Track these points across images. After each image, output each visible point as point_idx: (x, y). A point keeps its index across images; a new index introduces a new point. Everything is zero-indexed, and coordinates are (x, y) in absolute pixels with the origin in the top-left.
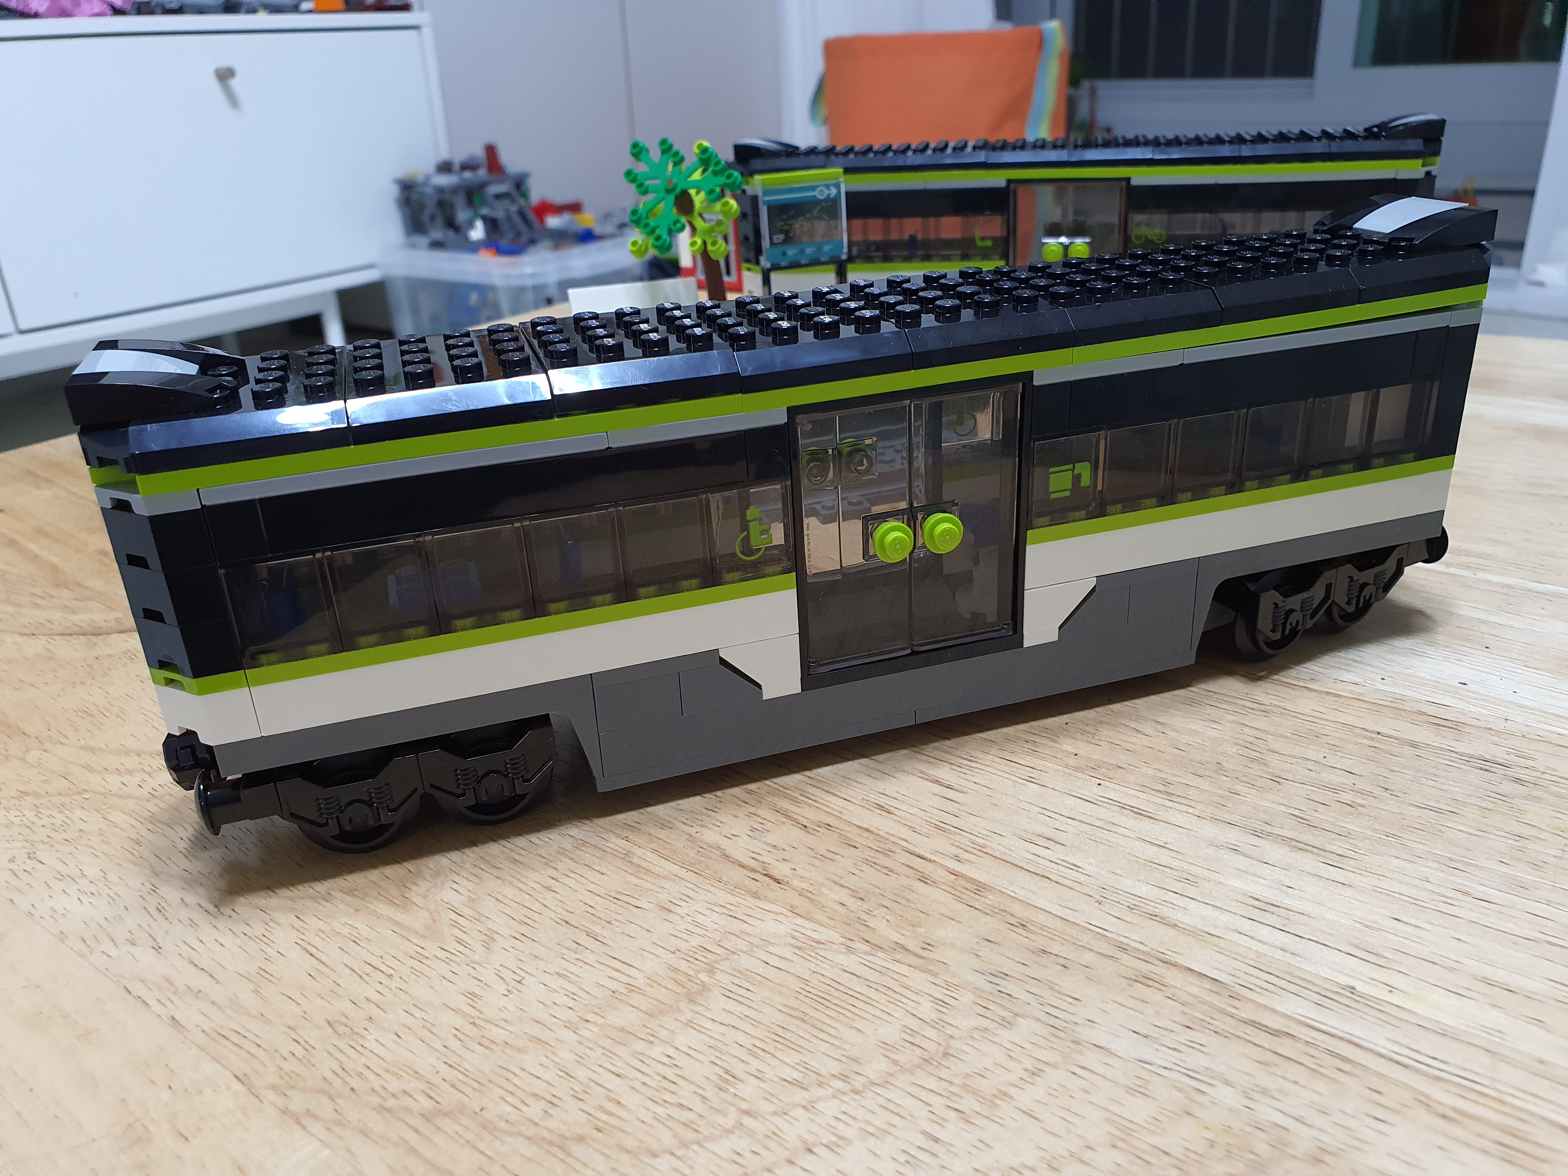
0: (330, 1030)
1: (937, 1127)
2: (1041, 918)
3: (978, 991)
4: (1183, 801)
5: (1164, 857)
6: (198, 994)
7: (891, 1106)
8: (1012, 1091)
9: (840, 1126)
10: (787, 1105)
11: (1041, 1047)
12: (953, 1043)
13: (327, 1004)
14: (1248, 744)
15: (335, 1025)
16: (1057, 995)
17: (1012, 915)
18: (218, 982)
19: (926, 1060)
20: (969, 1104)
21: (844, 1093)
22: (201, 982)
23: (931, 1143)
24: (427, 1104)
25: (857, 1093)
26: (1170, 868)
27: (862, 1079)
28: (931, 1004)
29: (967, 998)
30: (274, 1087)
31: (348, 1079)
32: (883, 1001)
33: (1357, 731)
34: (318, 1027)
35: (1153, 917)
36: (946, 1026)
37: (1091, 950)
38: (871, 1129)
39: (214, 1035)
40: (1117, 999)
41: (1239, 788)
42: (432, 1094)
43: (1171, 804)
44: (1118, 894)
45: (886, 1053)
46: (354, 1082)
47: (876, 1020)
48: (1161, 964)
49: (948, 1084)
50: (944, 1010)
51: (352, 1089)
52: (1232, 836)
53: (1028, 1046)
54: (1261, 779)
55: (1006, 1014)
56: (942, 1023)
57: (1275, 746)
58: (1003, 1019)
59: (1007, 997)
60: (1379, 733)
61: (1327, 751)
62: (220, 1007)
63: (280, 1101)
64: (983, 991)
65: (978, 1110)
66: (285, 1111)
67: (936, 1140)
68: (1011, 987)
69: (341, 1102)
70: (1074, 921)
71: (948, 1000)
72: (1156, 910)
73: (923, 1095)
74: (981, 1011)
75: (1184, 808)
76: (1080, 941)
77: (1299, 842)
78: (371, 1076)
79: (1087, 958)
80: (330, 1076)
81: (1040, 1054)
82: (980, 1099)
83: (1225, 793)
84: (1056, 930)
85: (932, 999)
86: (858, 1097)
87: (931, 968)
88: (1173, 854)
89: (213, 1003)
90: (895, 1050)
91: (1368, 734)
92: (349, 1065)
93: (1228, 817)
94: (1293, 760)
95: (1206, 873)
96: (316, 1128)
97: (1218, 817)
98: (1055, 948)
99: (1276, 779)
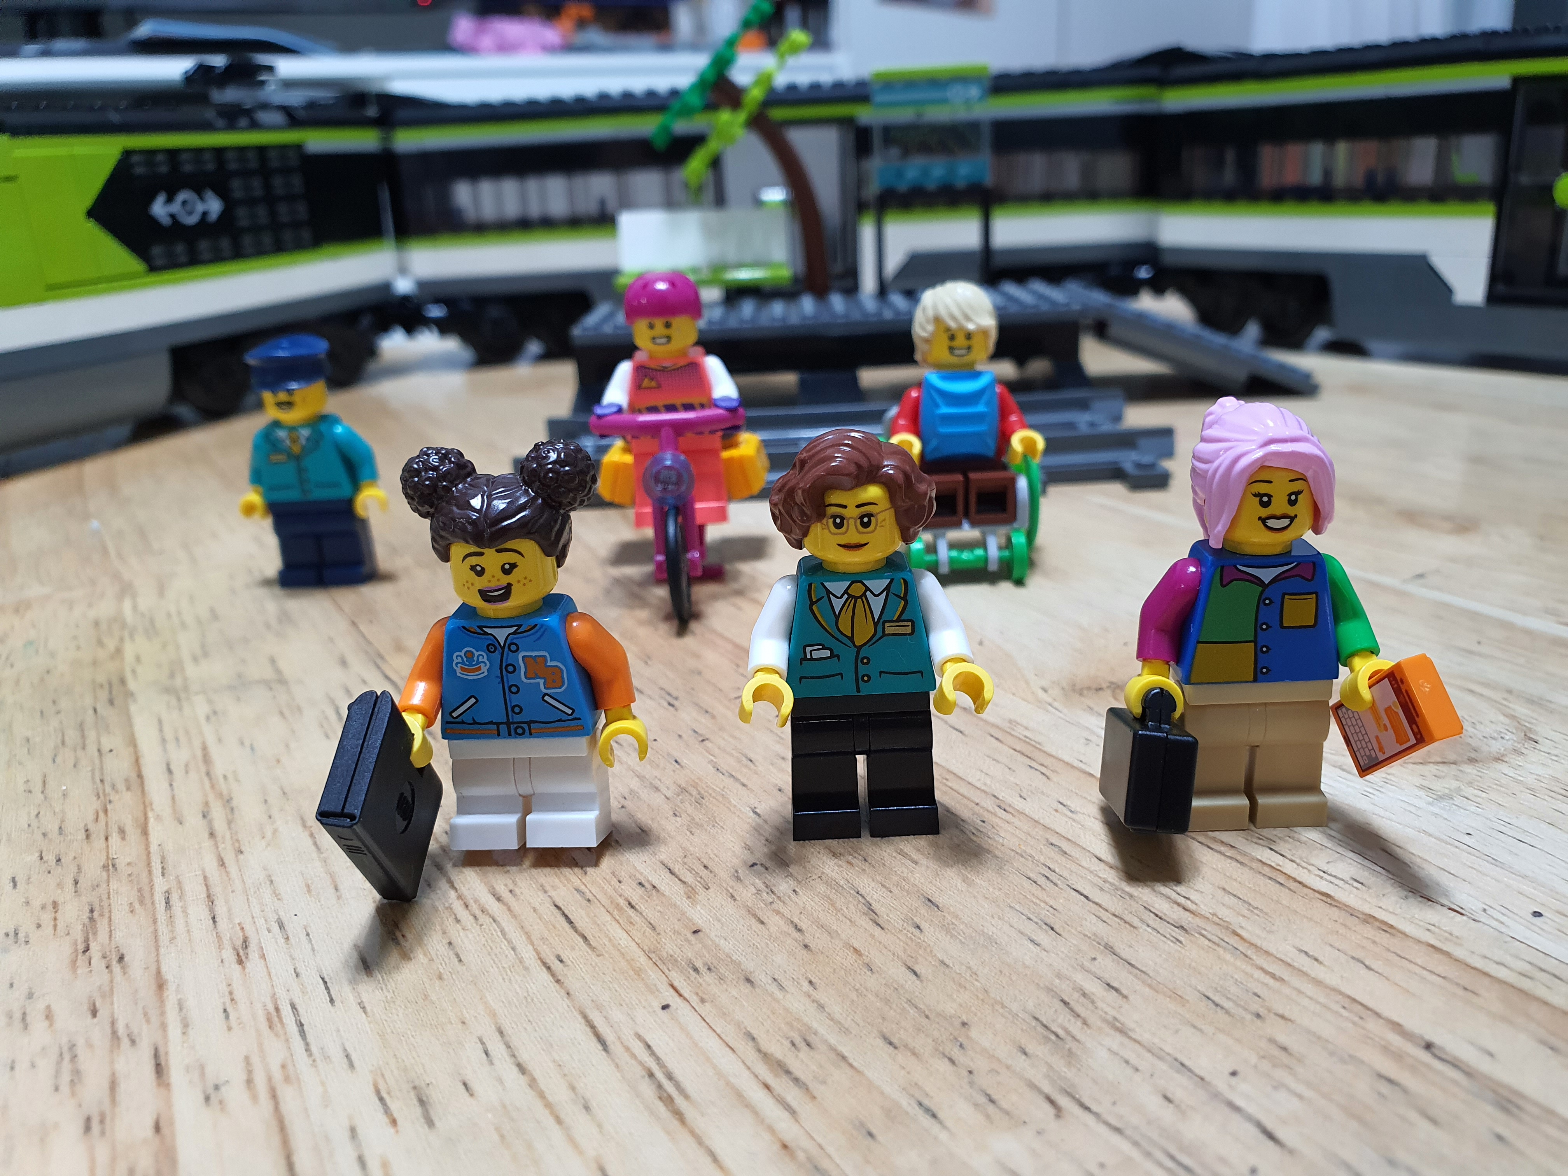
4: (793, 1095)
14: (1076, 995)
33: (1373, 1025)
43: (758, 1096)
54: (1024, 1090)
57: (1130, 1018)
60: (1428, 1046)
61: (1253, 1059)
83: (905, 1102)
91: (1395, 1040)
94: (1146, 1062)
99: (1063, 1101)
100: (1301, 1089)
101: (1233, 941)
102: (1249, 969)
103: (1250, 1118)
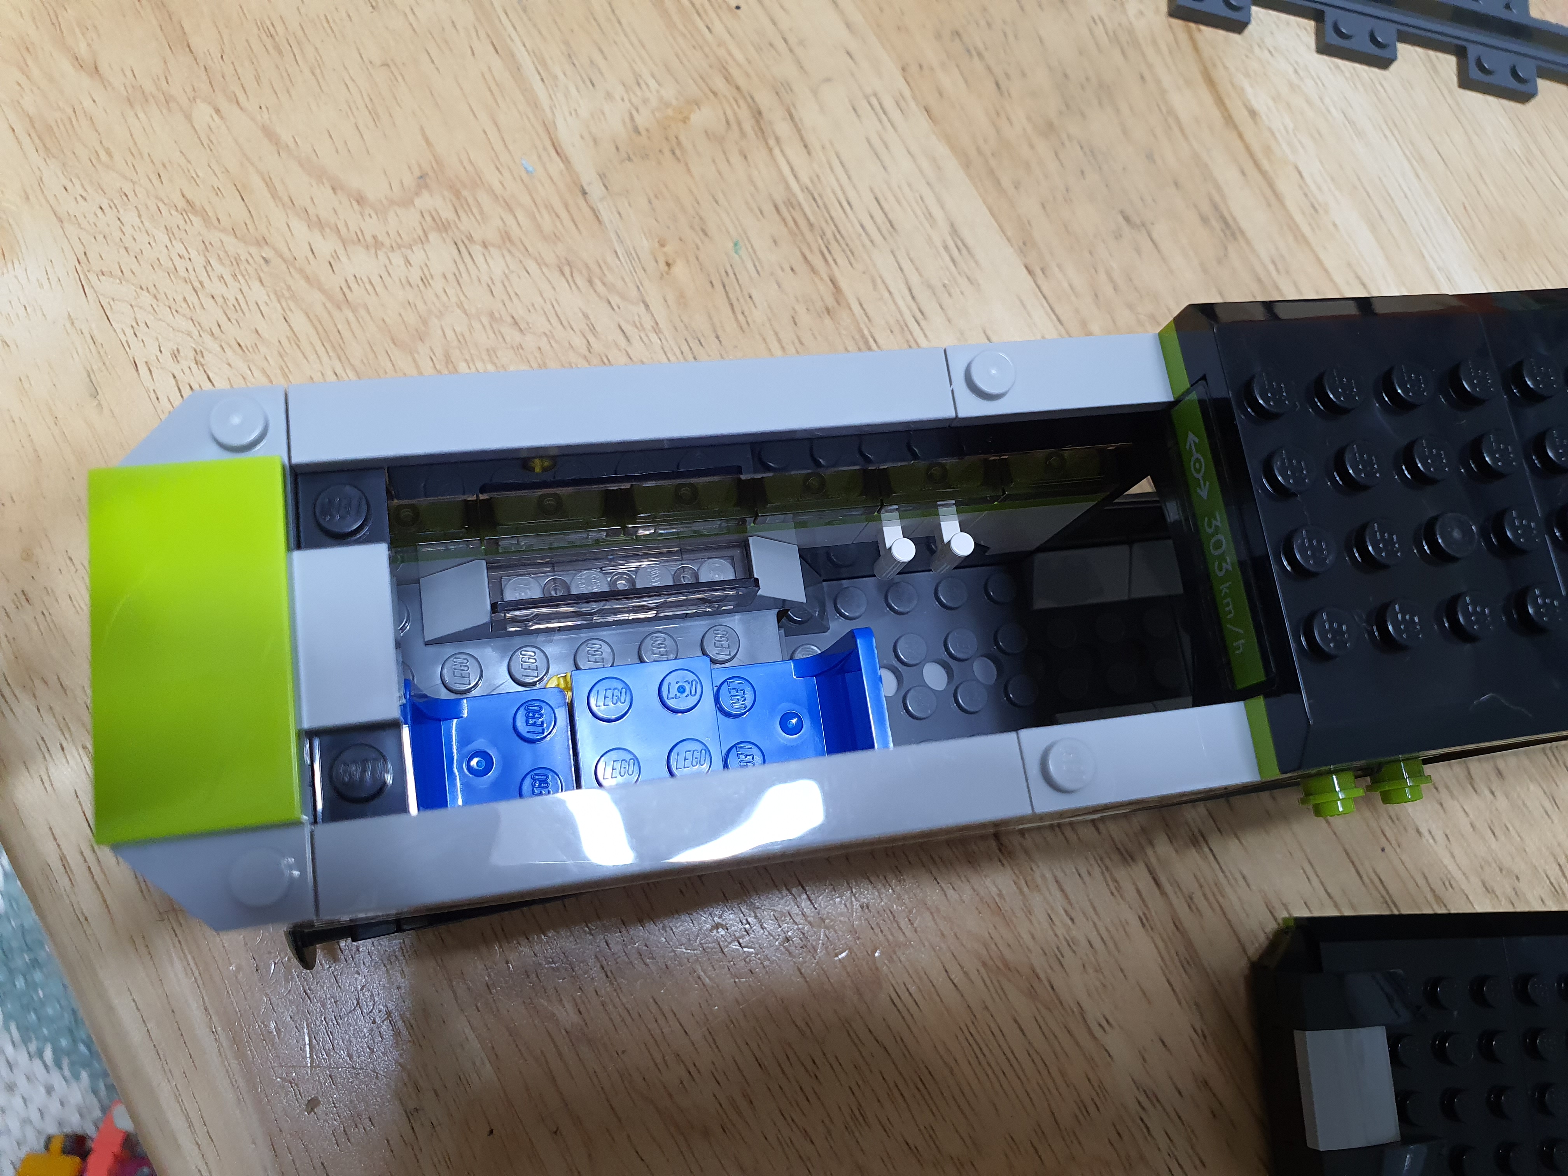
12: (1071, 1167)
36: (1075, 1142)
45: (1008, 1152)
55: (1134, 1153)
56: (1073, 1138)
58: (1128, 1157)
74: (1114, 1137)
90: (1016, 1151)
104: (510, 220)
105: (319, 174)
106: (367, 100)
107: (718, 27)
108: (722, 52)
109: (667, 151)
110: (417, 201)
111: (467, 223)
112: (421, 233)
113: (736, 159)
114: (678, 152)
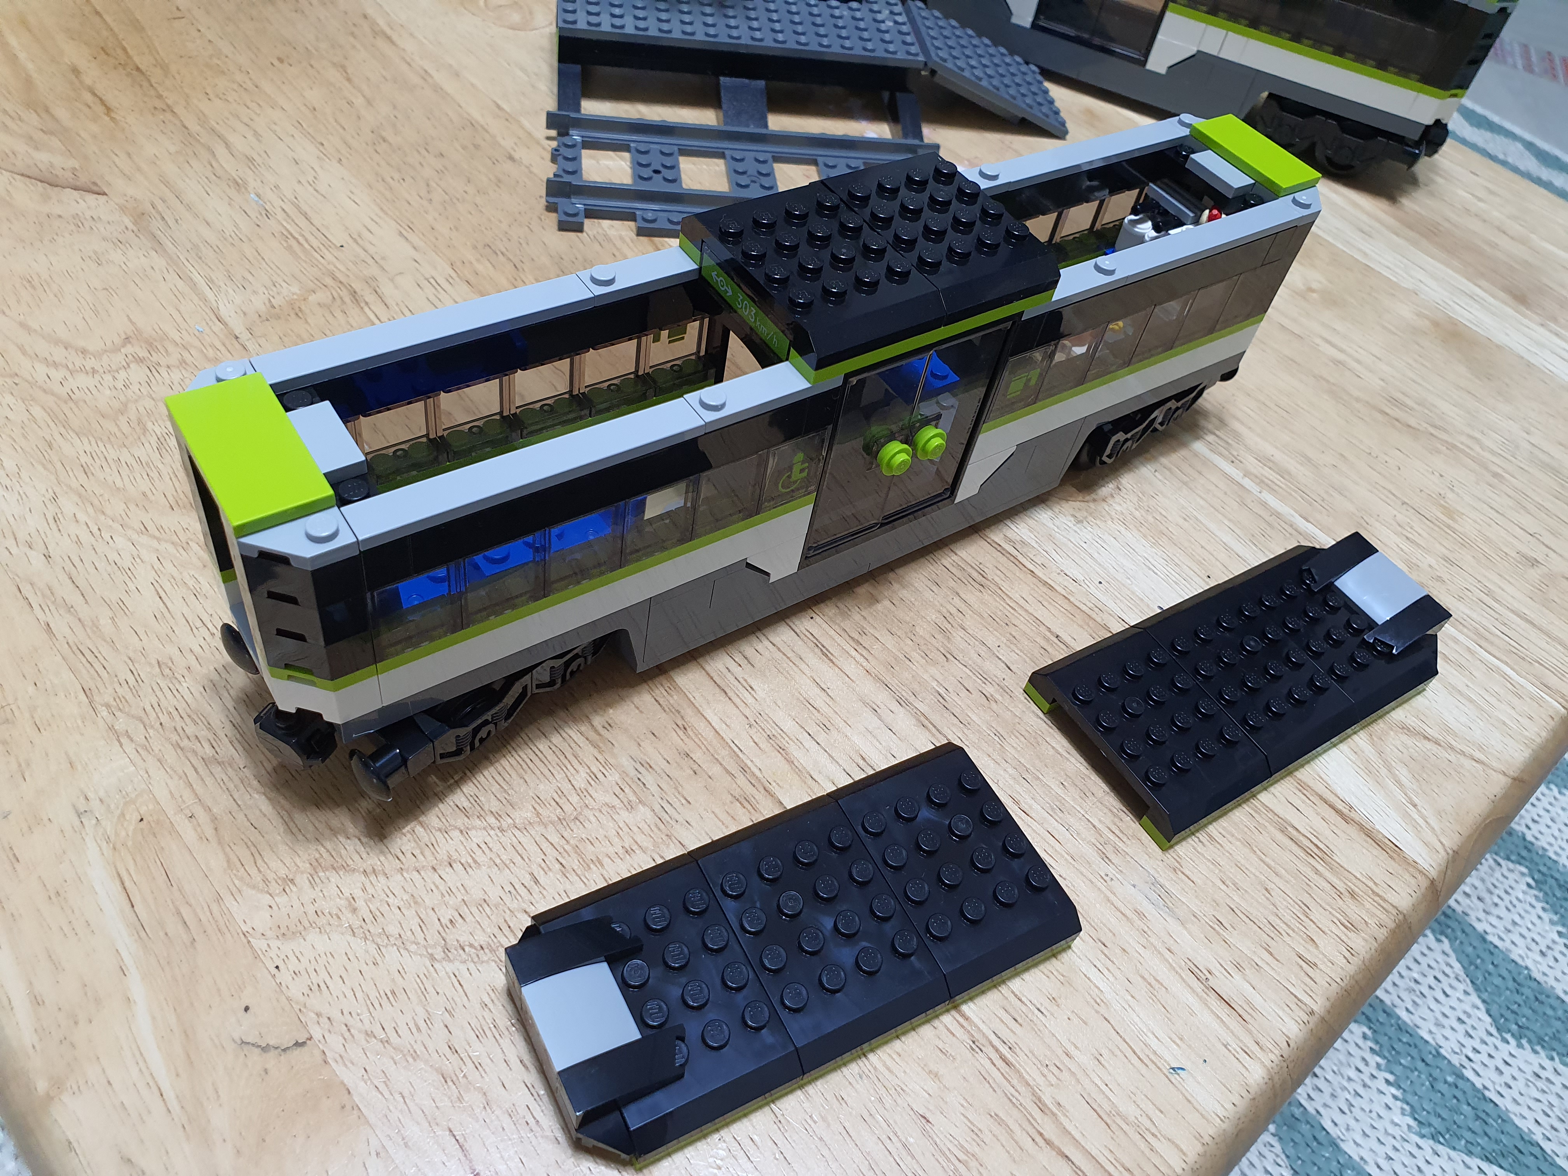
0: (158, 670)
1: (542, 872)
2: (701, 726)
3: (624, 774)
4: (865, 653)
5: (820, 701)
6: (70, 609)
7: (519, 848)
8: (606, 861)
9: (479, 852)
10: (450, 825)
11: (643, 833)
12: (586, 812)
13: (161, 646)
14: (948, 613)
15: (163, 666)
16: (676, 794)
17: (682, 717)
18: (87, 602)
19: (559, 819)
20: (573, 862)
21: (492, 828)
22: (75, 599)
23: (533, 883)
24: (209, 751)
25: (502, 830)
26: (818, 711)
27: (510, 821)
28: (586, 775)
29: (614, 777)
30: (108, 706)
31: (160, 715)
32: (554, 763)
33: (1042, 627)
34: (150, 664)
35: (781, 750)
36: (588, 796)
37: (721, 764)
38: (498, 861)
39: (75, 648)
40: (717, 811)
41: (915, 655)
42: (215, 745)
43: (854, 653)
44: (768, 722)
45: (536, 806)
46: (164, 719)
47: (541, 776)
48: (763, 791)
49: (565, 842)
50: (592, 783)
51: (161, 724)
52: (882, 697)
53: (635, 829)
54: (936, 651)
55: (633, 798)
56: (586, 793)
57: (967, 624)
58: (630, 802)
59: (642, 785)
60: (1057, 635)
61: (1005, 641)
62: (83, 626)
63: (110, 719)
64: (627, 775)
65: (575, 868)
66: (111, 728)
67: (536, 882)
68: (649, 779)
69: (151, 731)
70: (724, 736)
71: (600, 776)
72: (787, 745)
73: (545, 845)
74: (618, 791)
75: (862, 660)
76: (718, 754)
77: (927, 719)
78: (177, 718)
79: (716, 770)
80: (148, 708)
81: (640, 838)
82: (581, 860)
83: (901, 656)
84: (706, 740)
85: (588, 771)
86: (500, 834)
87: (601, 745)
88: (828, 700)
89: (80, 620)
90: (542, 805)
91: (1048, 633)
92: (164, 703)
93: (888, 679)
94: (972, 641)
95: (842, 724)
96: (129, 748)
97: (881, 677)
98: (697, 755)
99: (948, 656)
100: (1018, 652)
101: (1000, 592)
102: (1005, 605)
103: (1003, 662)
104: (186, 355)
105: (57, 342)
106: (91, 305)
107: (328, 256)
108: (331, 267)
109: (293, 316)
110: (122, 350)
111: (155, 357)
112: (125, 364)
113: (338, 314)
114: (300, 314)
